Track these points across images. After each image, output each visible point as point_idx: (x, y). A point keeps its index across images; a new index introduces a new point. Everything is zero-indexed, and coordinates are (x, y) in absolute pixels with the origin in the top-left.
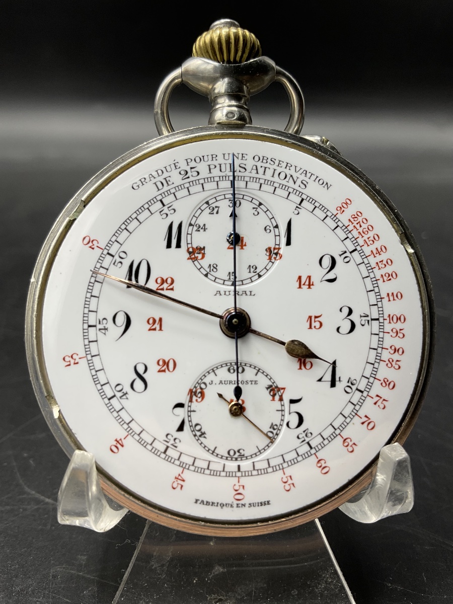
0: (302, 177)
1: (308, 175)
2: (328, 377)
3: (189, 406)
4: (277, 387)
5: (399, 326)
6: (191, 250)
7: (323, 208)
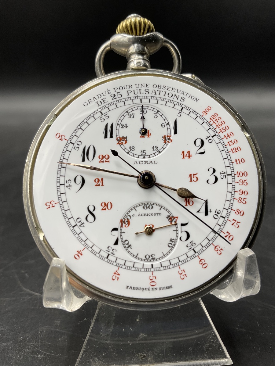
0: (182, 95)
1: (185, 94)
2: (203, 209)
3: (121, 230)
4: (173, 217)
5: (244, 178)
6: (119, 139)
7: (195, 112)
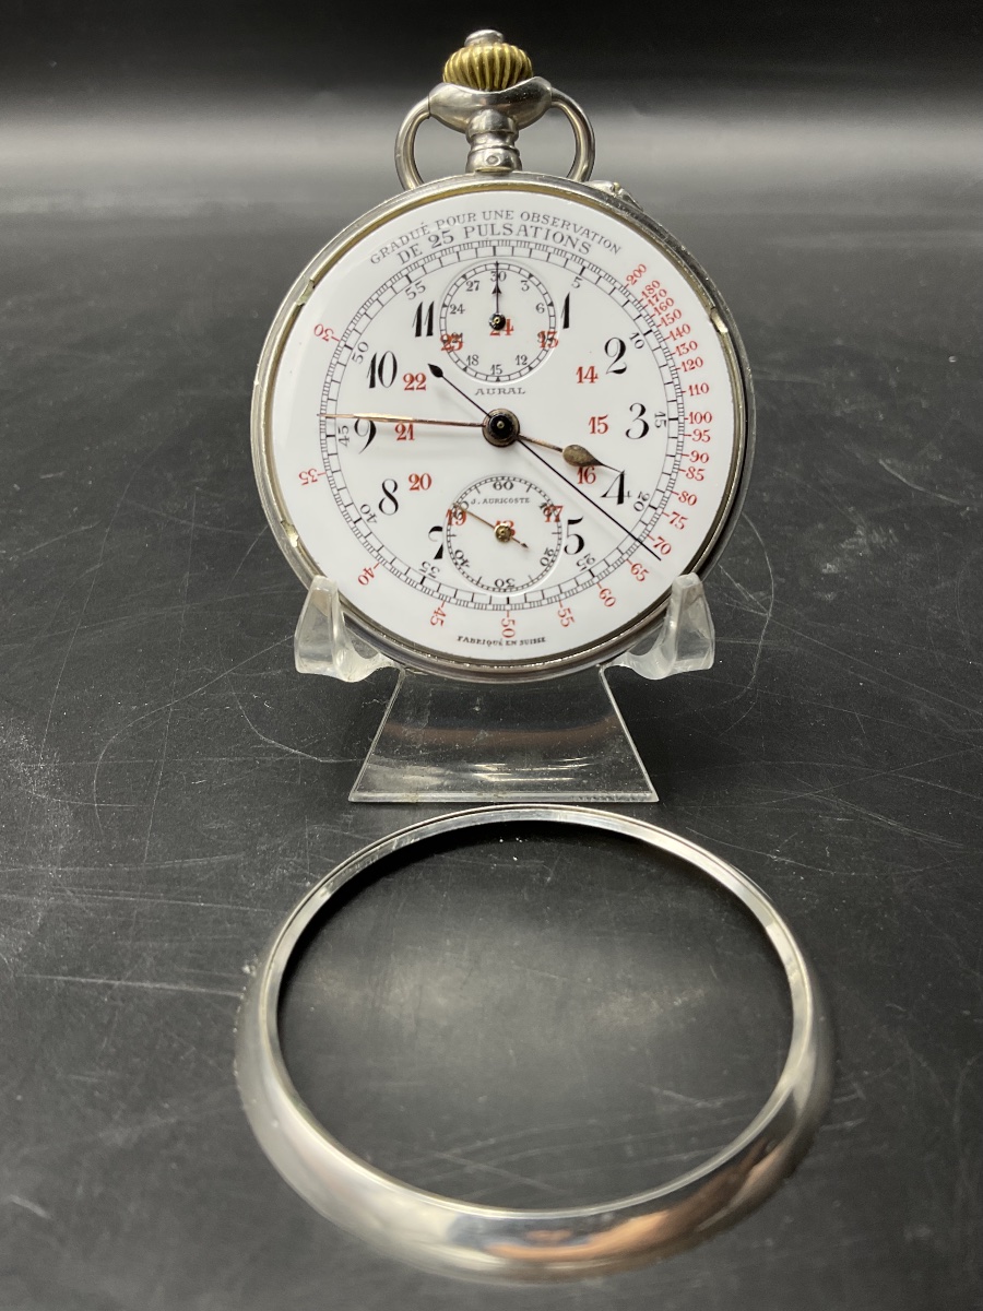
0: (583, 239)
1: (591, 235)
2: (615, 492)
3: (448, 530)
4: (552, 505)
5: (703, 426)
6: (445, 338)
7: (609, 278)
